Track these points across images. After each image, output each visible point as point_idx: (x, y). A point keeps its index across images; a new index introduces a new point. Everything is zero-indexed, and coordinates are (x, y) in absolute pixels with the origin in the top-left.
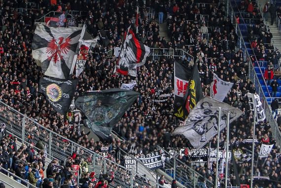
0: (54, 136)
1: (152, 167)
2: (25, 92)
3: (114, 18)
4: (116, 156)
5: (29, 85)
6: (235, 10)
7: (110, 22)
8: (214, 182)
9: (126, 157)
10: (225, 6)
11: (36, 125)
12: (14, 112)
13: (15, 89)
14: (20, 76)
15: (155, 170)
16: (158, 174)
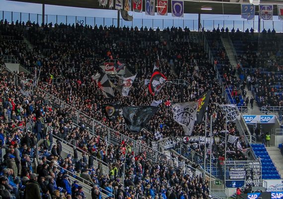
0: (111, 131)
1: (168, 148)
2: (94, 106)
3: (144, 62)
4: (147, 142)
5: (96, 102)
6: (214, 56)
7: (141, 64)
8: (204, 156)
9: (152, 142)
10: (208, 54)
11: (100, 125)
12: (88, 118)
13: (88, 104)
14: (91, 96)
15: (169, 149)
16: (171, 151)
